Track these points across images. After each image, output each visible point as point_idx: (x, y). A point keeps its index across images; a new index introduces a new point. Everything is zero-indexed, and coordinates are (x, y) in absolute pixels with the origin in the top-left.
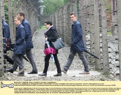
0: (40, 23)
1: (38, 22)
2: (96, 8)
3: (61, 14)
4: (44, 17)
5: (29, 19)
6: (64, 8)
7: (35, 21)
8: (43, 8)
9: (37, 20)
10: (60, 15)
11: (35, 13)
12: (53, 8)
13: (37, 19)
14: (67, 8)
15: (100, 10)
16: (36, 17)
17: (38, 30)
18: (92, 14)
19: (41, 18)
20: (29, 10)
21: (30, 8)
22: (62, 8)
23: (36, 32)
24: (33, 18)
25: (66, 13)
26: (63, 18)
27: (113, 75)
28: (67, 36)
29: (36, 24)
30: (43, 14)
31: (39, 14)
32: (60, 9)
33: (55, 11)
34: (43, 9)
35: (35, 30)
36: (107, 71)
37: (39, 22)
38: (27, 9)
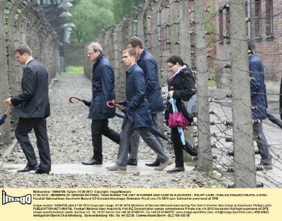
0: (63, 60)
1: (59, 58)
2: (184, 30)
3: (108, 41)
4: (72, 47)
5: (41, 52)
6: (116, 30)
7: (53, 55)
8: (70, 29)
9: (58, 55)
10: (106, 43)
11: (54, 40)
12: (91, 29)
13: (58, 51)
14: (122, 29)
15: (193, 35)
16: (54, 48)
17: (60, 74)
18: (177, 43)
19: (65, 51)
20: (40, 32)
21: (42, 29)
22: (112, 29)
23: (54, 79)
24: (50, 50)
25: (120, 40)
26: (113, 51)
27: (219, 171)
28: (122, 88)
29: (55, 62)
30: (69, 42)
31: (63, 43)
32: (107, 30)
33: (96, 36)
34: (70, 31)
35: (53, 76)
36: (207, 162)
37: (62, 58)
38: (37, 31)
